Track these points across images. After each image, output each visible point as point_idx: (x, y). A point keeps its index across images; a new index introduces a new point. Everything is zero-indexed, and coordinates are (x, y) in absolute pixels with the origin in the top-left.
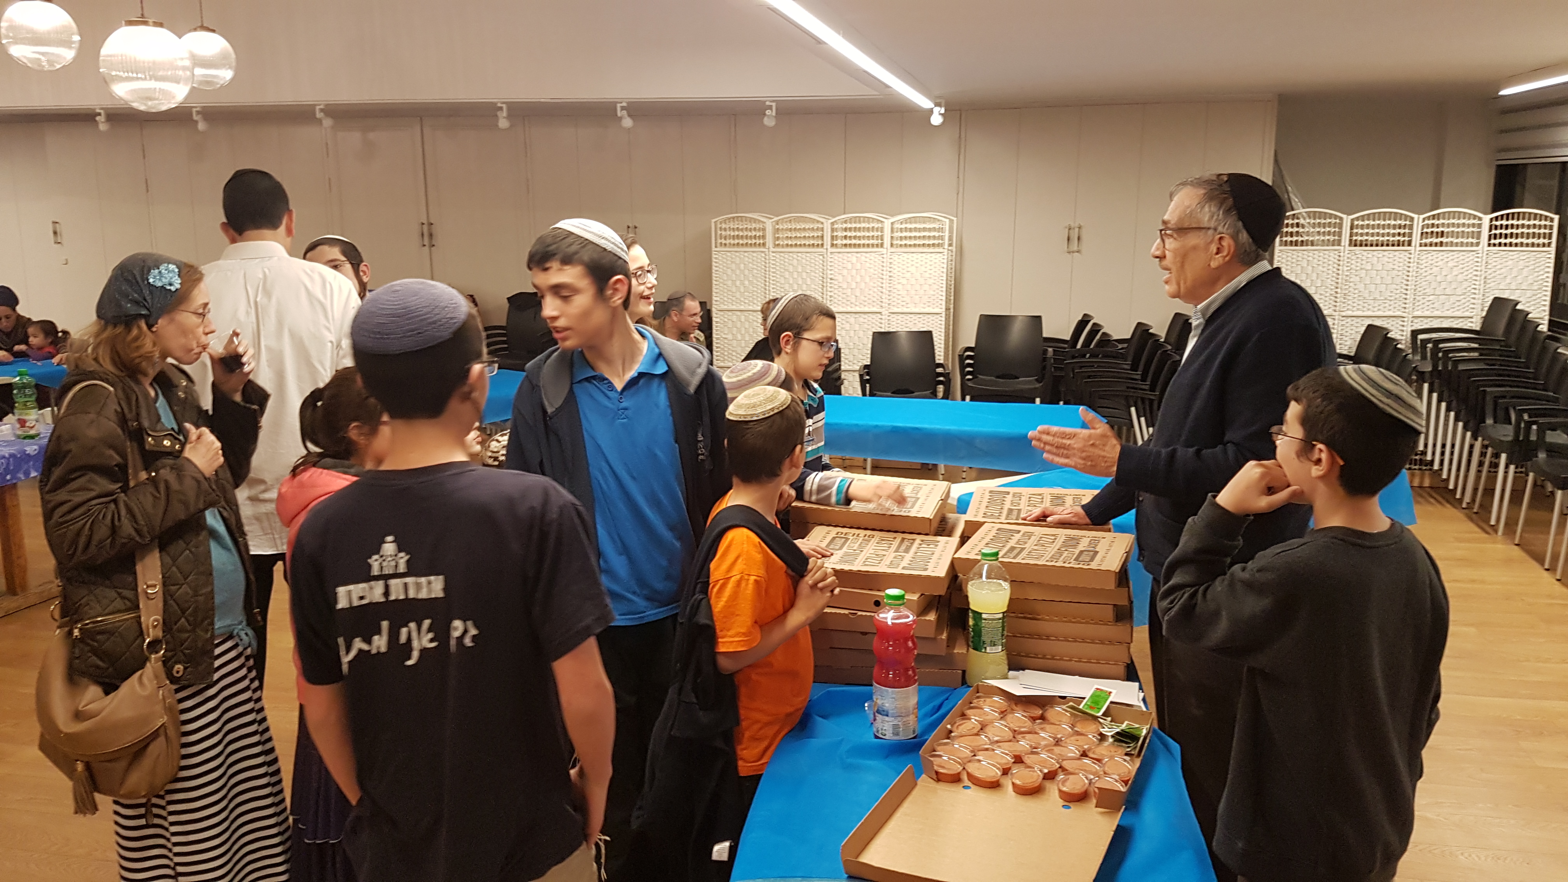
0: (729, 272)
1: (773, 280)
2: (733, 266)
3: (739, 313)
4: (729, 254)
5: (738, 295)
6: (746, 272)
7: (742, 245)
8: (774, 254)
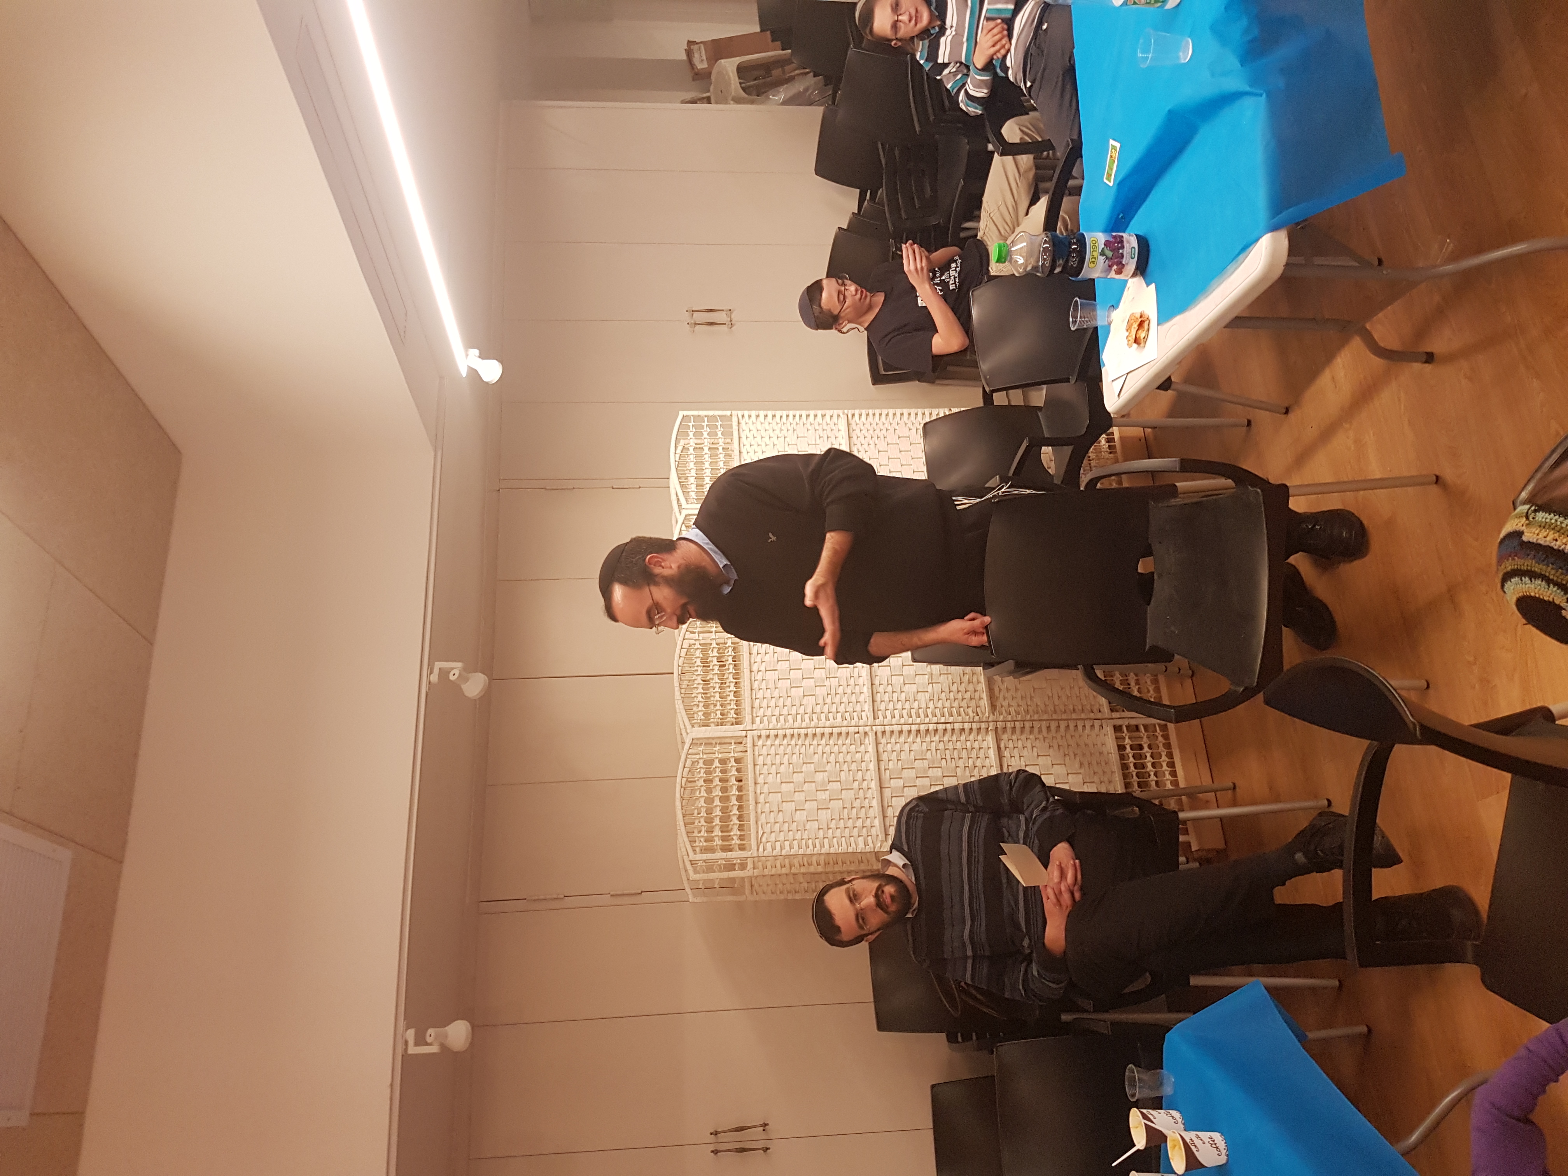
0: (800, 816)
1: (811, 720)
2: (789, 807)
3: (887, 793)
4: (763, 818)
5: (848, 795)
6: (798, 778)
7: (740, 789)
8: (758, 719)
